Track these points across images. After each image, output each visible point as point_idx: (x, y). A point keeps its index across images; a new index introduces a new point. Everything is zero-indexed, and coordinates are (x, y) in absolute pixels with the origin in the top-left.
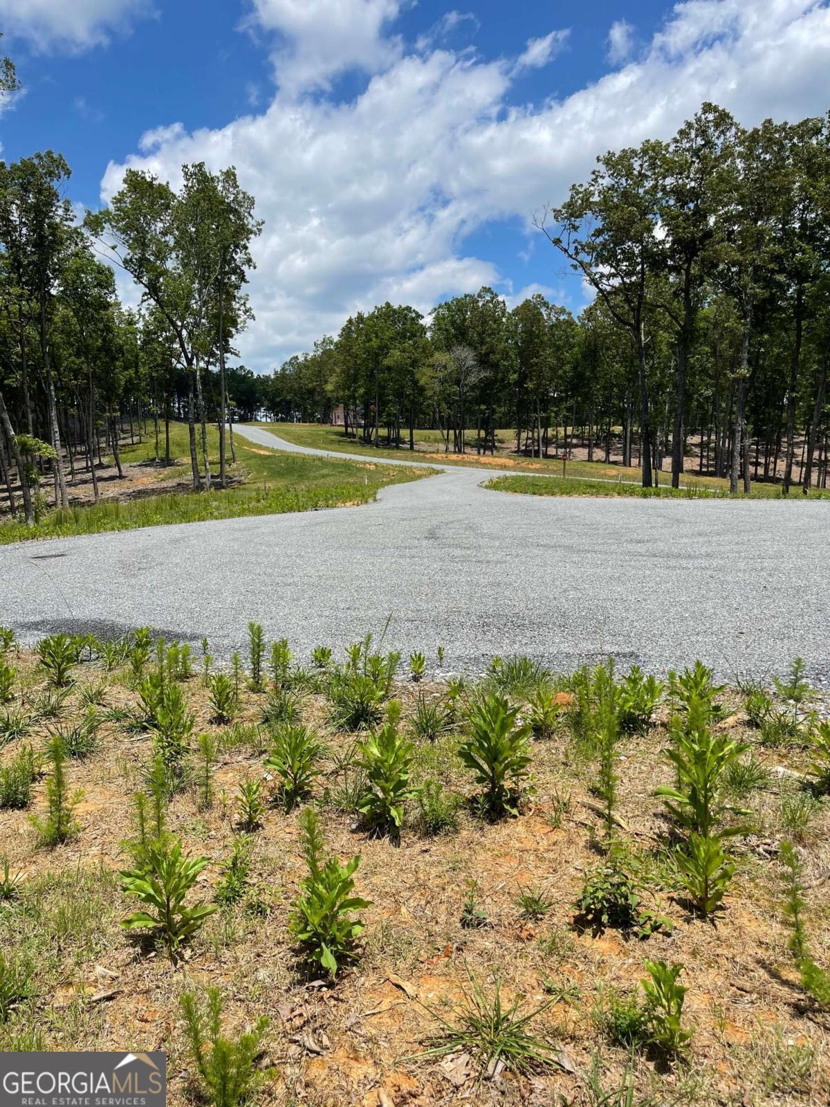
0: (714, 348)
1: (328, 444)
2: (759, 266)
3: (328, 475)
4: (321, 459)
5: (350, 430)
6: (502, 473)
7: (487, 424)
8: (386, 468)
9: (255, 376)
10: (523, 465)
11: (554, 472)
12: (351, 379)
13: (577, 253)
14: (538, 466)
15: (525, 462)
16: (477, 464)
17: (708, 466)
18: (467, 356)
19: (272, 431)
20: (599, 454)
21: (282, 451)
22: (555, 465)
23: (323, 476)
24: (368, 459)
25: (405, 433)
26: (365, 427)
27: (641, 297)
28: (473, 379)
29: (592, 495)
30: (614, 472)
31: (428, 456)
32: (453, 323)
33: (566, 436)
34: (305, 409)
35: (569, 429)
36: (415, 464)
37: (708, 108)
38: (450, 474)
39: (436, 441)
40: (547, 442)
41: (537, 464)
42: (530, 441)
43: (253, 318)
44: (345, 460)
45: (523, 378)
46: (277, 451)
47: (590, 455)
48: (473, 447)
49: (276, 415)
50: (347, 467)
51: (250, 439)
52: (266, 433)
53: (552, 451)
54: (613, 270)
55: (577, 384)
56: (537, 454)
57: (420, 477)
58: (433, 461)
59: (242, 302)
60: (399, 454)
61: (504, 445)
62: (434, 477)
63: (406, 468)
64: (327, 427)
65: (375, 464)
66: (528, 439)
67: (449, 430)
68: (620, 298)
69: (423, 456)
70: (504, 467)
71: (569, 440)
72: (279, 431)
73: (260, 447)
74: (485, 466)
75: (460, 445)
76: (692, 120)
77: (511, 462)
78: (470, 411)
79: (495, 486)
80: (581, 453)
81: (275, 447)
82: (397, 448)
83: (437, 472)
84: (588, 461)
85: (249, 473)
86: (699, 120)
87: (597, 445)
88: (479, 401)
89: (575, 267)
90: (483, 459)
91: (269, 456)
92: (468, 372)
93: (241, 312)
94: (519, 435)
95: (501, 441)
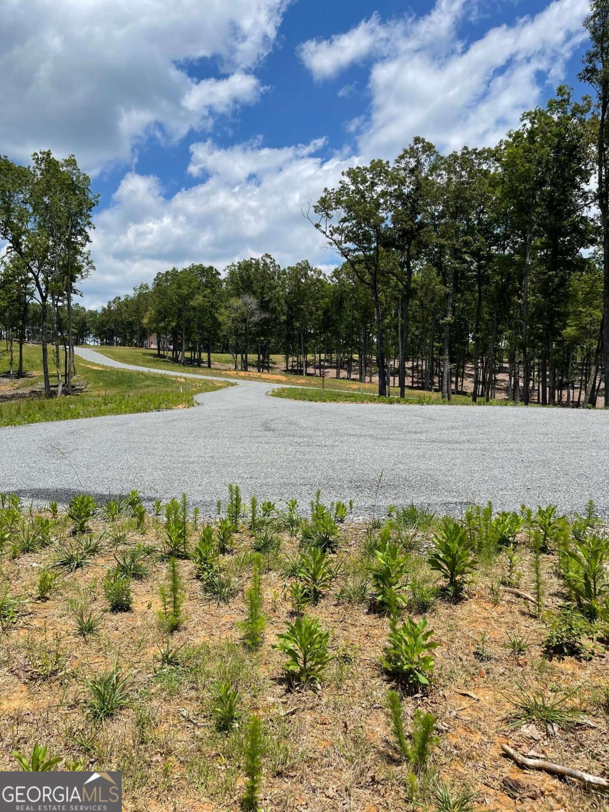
0: (421, 301)
1: (146, 363)
2: (457, 249)
3: (151, 386)
4: (142, 373)
5: (161, 352)
6: (280, 386)
7: (264, 351)
8: (193, 381)
9: (87, 310)
10: (293, 380)
11: (315, 386)
12: (162, 315)
13: (332, 235)
14: (303, 381)
15: (293, 378)
16: (260, 379)
17: (417, 382)
18: (252, 302)
19: (102, 352)
20: (344, 373)
21: (111, 368)
22: (314, 380)
23: (147, 386)
24: (179, 374)
25: (204, 356)
26: (173, 351)
27: (376, 266)
28: (255, 319)
29: (352, 402)
30: (356, 387)
31: (223, 372)
32: (242, 277)
33: (321, 360)
34: (125, 336)
35: (323, 356)
36: (215, 378)
37: (417, 140)
38: (242, 386)
39: (227, 362)
40: (308, 364)
41: (302, 380)
42: (294, 364)
43: (94, 268)
44: (161, 375)
45: (290, 318)
46: (107, 367)
47: (338, 374)
48: (254, 366)
49: (102, 340)
50: (164, 380)
51: (85, 358)
52: (95, 353)
53: (311, 370)
54: (356, 246)
55: (327, 324)
56: (300, 373)
57: (220, 388)
58: (227, 376)
59: (86, 256)
60: (201, 371)
61: (276, 366)
62: (230, 388)
63: (208, 381)
64: (143, 350)
65: (184, 378)
66: (293, 362)
67: (237, 353)
68: (363, 265)
69: (219, 372)
70: (279, 382)
71: (322, 363)
72: (108, 352)
73: (93, 364)
74: (265, 380)
75: (246, 365)
76: (408, 148)
77: (284, 378)
78: (253, 341)
79: (279, 394)
80: (332, 372)
81: (105, 364)
82: (199, 366)
83: (233, 385)
84: (337, 378)
85: (88, 384)
86: (412, 148)
87: (342, 368)
88: (258, 334)
89: (330, 244)
90: (264, 376)
91: (102, 371)
92: (252, 314)
93: (84, 264)
94: (287, 359)
95: (274, 363)
